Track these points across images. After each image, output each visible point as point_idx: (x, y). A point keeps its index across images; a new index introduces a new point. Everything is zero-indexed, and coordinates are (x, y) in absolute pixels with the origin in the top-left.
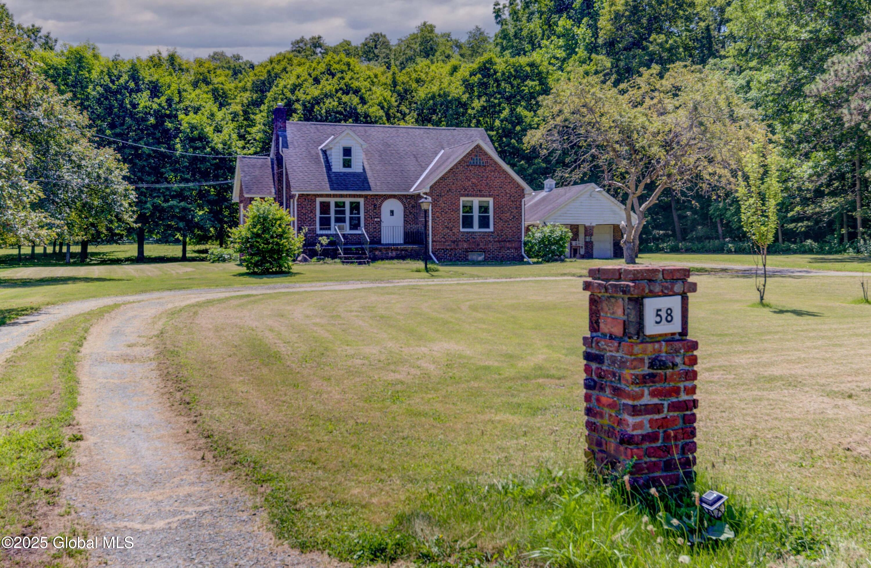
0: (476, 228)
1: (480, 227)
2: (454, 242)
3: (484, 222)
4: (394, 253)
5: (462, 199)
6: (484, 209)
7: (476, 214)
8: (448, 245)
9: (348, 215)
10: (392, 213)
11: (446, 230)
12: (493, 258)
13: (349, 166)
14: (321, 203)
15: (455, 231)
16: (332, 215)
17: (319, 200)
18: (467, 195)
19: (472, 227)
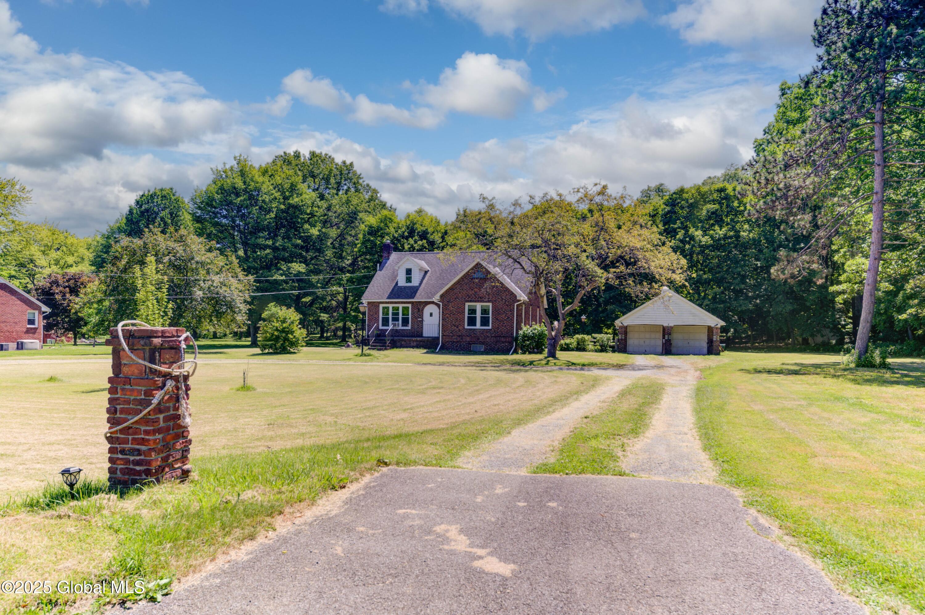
0: (478, 326)
1: (482, 325)
2: (459, 336)
3: (485, 321)
4: (415, 343)
5: (467, 304)
6: (485, 311)
7: (478, 315)
8: (455, 339)
9: (400, 316)
10: (431, 315)
11: (453, 327)
12: (490, 349)
13: (410, 281)
14: (384, 308)
15: (460, 328)
16: (390, 316)
17: (381, 306)
18: (471, 301)
19: (475, 325)
